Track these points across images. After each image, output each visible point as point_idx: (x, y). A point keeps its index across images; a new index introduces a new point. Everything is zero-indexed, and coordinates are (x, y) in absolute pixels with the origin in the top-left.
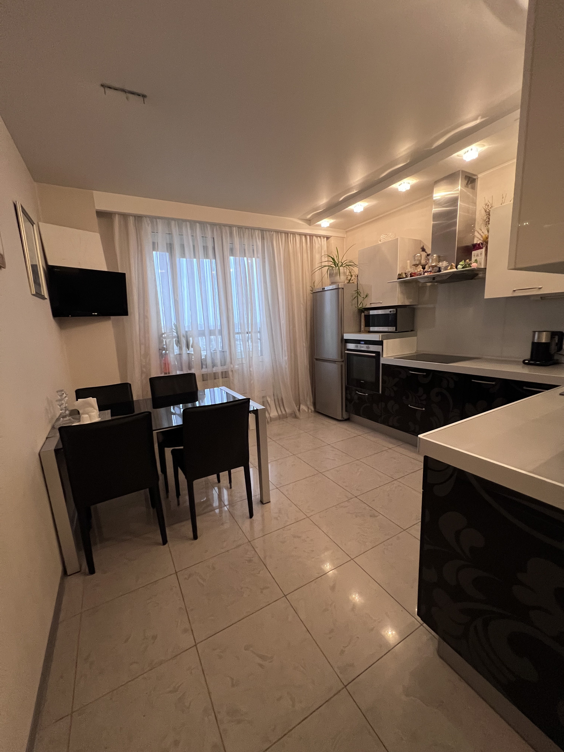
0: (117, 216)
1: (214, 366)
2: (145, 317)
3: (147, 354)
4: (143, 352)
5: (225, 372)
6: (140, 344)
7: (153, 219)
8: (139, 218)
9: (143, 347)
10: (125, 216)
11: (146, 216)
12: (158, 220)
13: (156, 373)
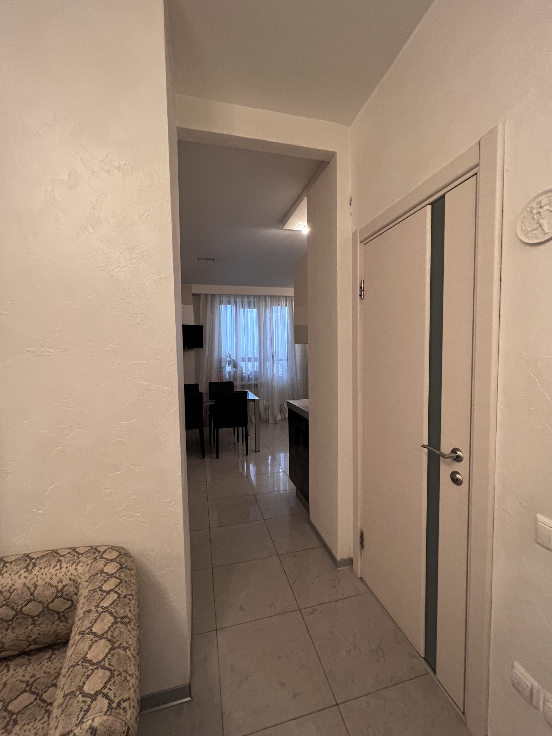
0: (202, 295)
1: (249, 380)
2: (212, 350)
3: (210, 370)
4: (208, 369)
5: (256, 384)
6: (208, 364)
7: (221, 296)
8: (213, 296)
9: (209, 366)
10: (206, 295)
11: (217, 294)
12: (224, 296)
13: (214, 380)
